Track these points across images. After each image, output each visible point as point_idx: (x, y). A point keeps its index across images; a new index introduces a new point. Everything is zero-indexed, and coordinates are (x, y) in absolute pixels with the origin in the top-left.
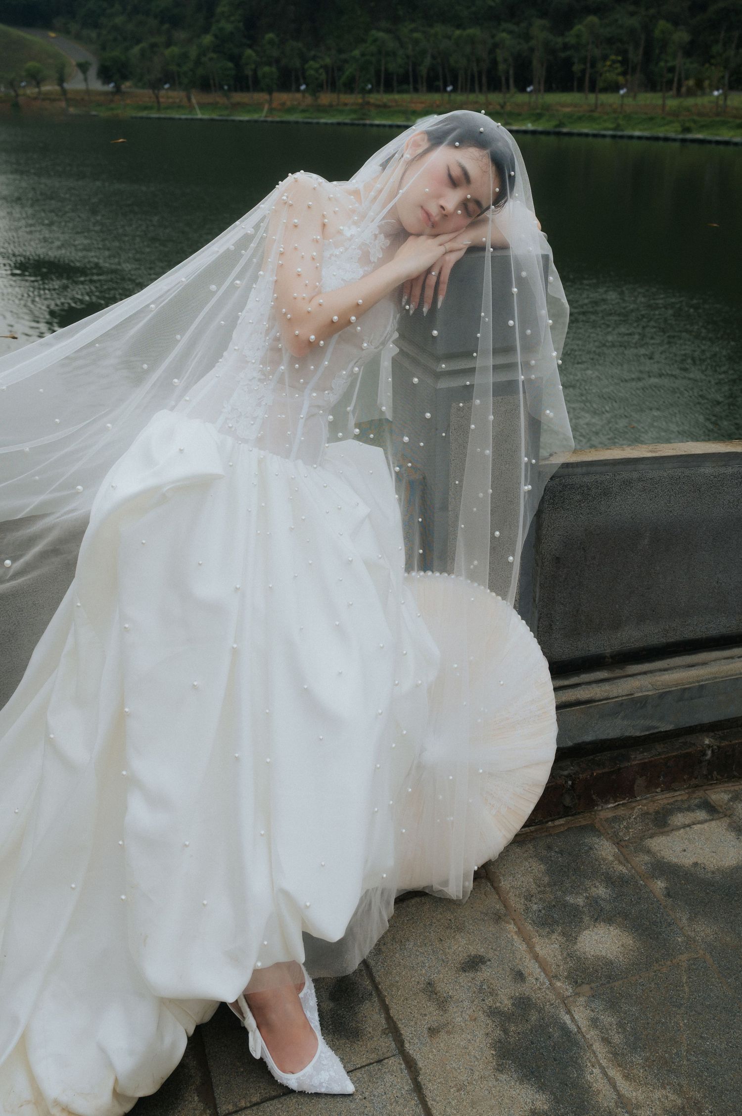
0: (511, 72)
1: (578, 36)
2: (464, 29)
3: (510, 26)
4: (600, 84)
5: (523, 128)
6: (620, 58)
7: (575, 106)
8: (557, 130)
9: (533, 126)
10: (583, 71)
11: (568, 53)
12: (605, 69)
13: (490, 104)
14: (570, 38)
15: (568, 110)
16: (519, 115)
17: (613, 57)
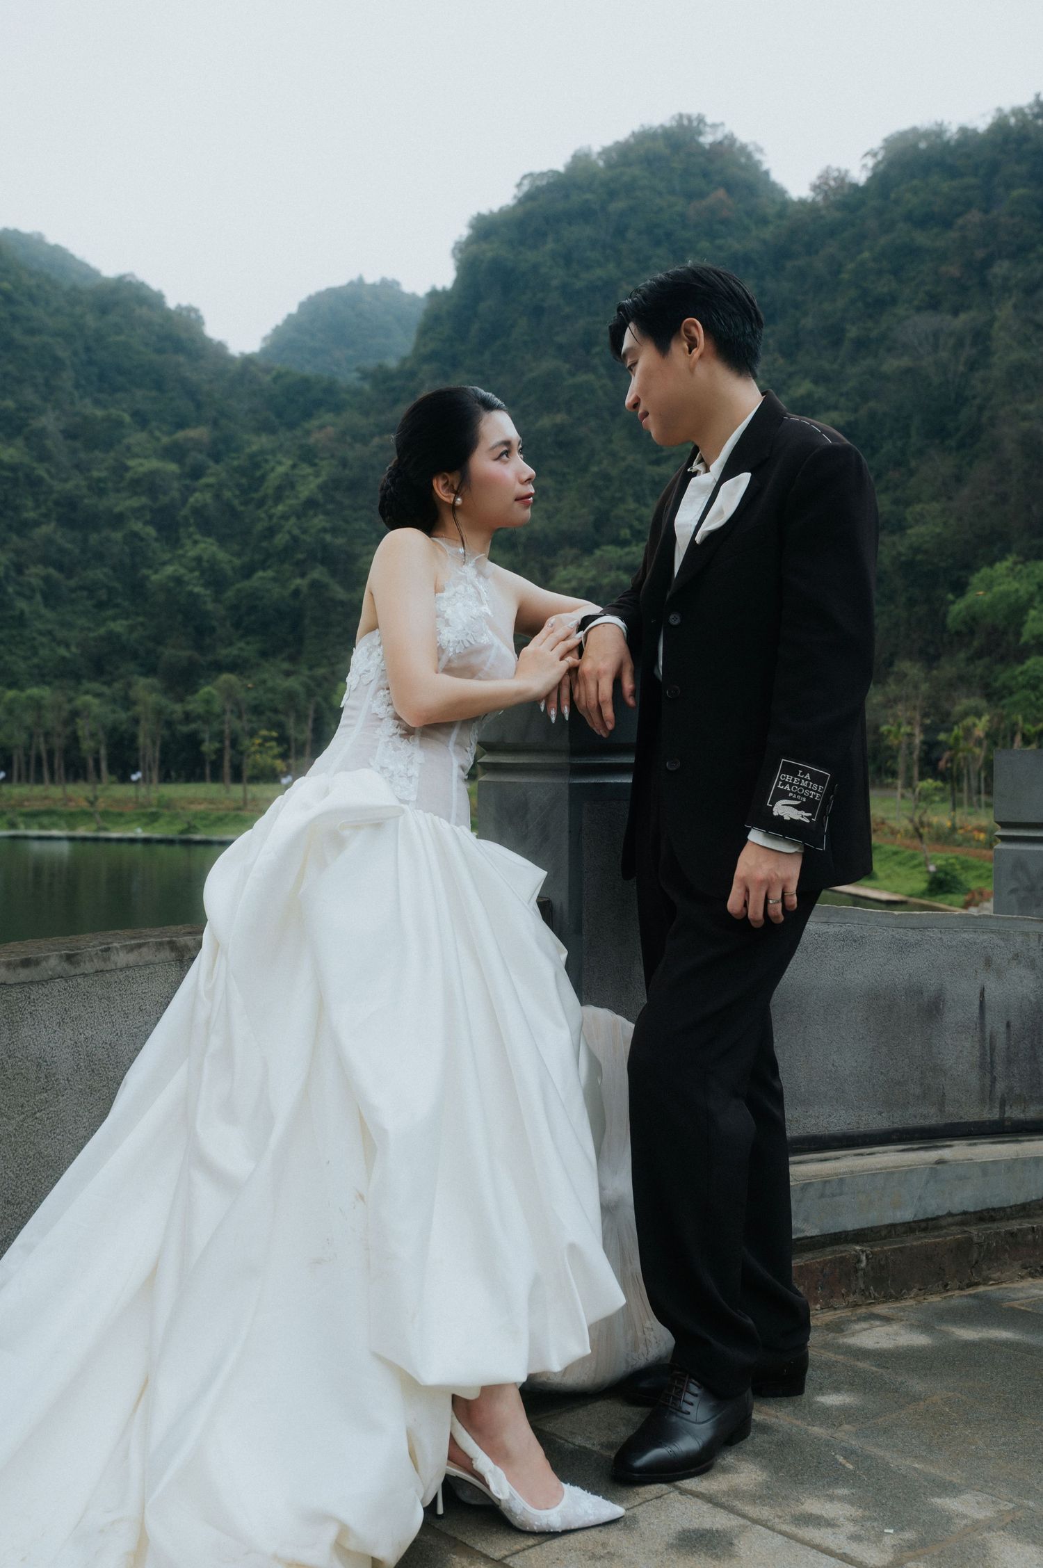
0: (103, 752)
1: (208, 702)
2: (22, 689)
3: (96, 686)
4: (247, 772)
5: (130, 835)
6: (274, 734)
7: (212, 801)
8: (185, 837)
9: (144, 831)
10: (220, 752)
11: (193, 726)
12: (253, 749)
13: (70, 800)
14: (195, 704)
15: (202, 807)
16: (121, 815)
17: (264, 732)
